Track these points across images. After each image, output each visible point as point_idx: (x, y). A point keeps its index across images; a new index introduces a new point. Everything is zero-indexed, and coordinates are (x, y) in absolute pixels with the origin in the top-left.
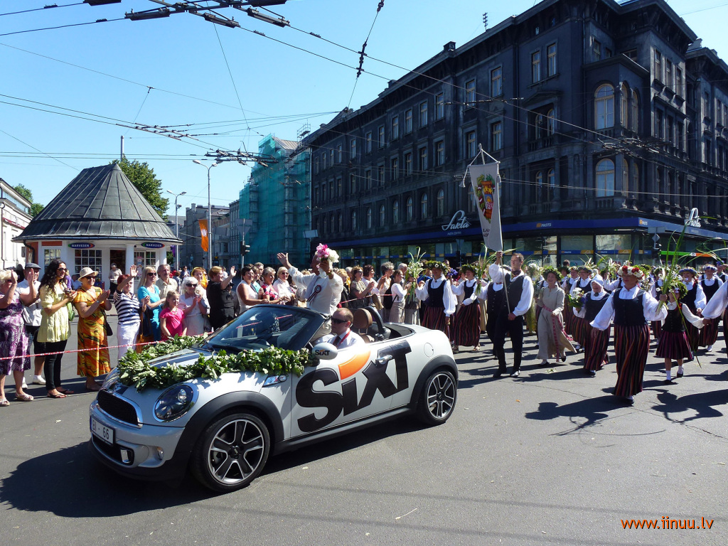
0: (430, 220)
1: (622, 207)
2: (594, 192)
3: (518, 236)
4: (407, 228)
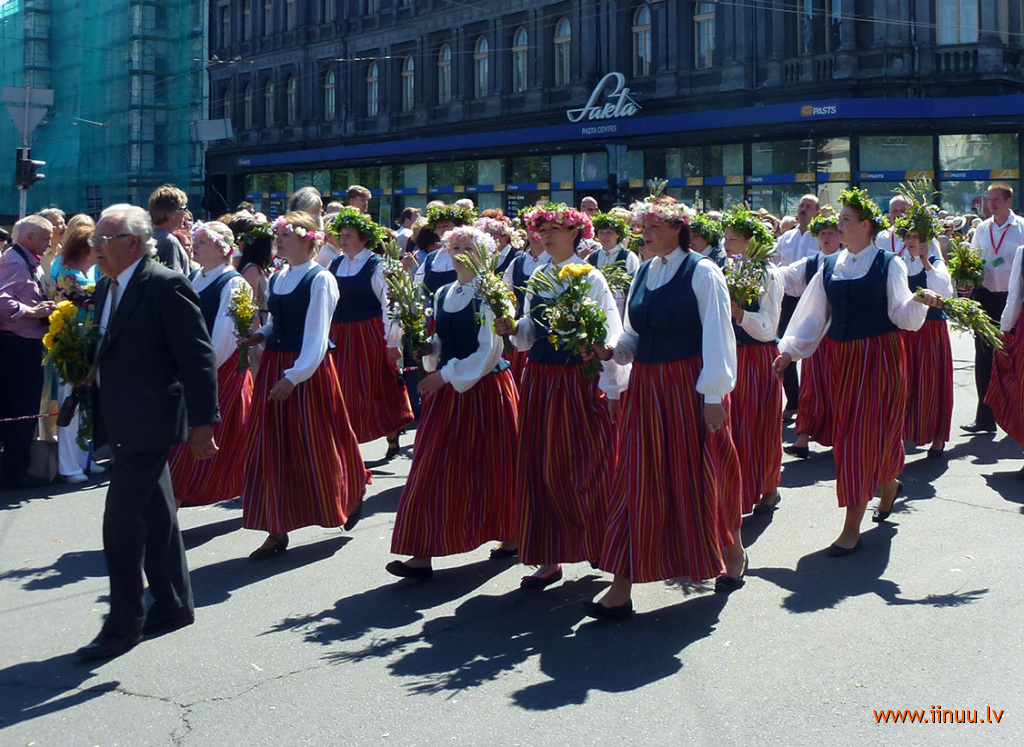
0: (538, 96)
2: (933, 33)
3: (757, 136)
4: (476, 116)
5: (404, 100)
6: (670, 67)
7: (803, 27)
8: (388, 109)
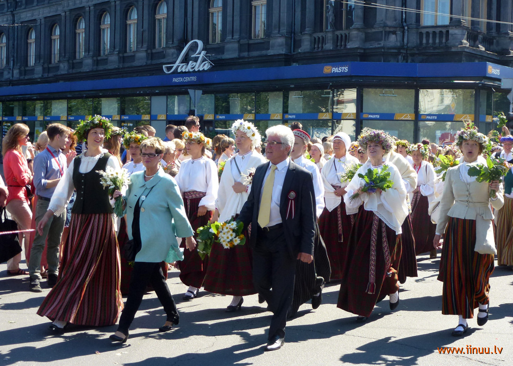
0: (142, 55)
1: (461, 43)
2: (418, 17)
3: (293, 86)
4: (101, 67)
5: (53, 56)
6: (234, 37)
7: (327, 12)
8: (42, 61)
